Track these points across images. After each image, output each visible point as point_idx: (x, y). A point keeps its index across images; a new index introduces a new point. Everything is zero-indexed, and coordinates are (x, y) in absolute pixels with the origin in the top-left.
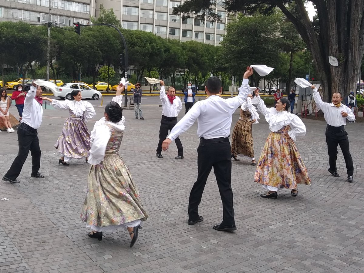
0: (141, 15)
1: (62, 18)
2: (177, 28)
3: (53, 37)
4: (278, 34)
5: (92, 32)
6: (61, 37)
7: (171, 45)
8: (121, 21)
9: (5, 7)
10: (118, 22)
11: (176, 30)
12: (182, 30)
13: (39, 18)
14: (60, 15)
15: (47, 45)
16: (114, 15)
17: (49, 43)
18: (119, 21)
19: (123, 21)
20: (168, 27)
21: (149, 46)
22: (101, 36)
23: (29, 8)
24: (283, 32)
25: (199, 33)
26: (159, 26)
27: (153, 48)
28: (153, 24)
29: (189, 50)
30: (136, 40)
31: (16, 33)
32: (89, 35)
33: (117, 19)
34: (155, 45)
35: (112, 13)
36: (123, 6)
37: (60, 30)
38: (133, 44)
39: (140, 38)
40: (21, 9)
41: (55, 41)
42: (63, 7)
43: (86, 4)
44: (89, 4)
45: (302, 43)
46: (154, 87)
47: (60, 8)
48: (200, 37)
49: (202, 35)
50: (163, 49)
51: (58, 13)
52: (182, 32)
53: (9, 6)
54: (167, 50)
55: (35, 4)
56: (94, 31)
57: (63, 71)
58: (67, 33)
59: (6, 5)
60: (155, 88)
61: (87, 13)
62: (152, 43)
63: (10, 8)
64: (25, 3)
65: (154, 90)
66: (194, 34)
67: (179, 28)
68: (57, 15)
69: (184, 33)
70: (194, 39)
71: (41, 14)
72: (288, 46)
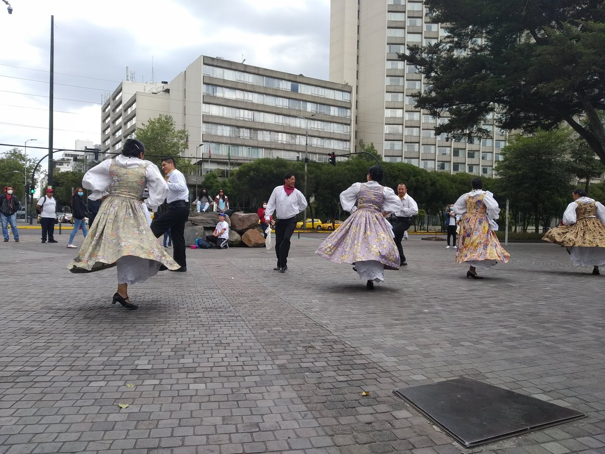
0: (405, 149)
1: (322, 156)
2: (447, 162)
3: (310, 172)
4: (568, 157)
5: (350, 166)
6: (318, 172)
7: (438, 178)
8: (383, 157)
9: (266, 148)
10: (379, 157)
11: (446, 163)
12: (454, 163)
13: (298, 157)
14: (319, 154)
15: (304, 181)
16: (375, 150)
17: (306, 178)
18: (381, 155)
19: (385, 156)
20: (436, 161)
21: (413, 179)
22: (360, 170)
23: (289, 148)
24: (574, 153)
25: (474, 167)
26: (426, 160)
27: (417, 181)
28: (419, 158)
29: (460, 183)
30: (398, 173)
31: (273, 169)
32: (347, 169)
33: (379, 153)
34: (420, 178)
35: (372, 147)
36: (385, 140)
37: (317, 165)
38: (394, 177)
39: (403, 170)
40: (281, 150)
41: (313, 176)
42: (322, 145)
43: (346, 141)
44: (349, 141)
45: (600, 166)
46: (420, 227)
47: (319, 146)
48: (474, 171)
49: (478, 168)
50: (429, 183)
51: (317, 151)
52: (453, 165)
53: (269, 146)
54: (433, 184)
55: (294, 144)
56: (352, 165)
57: (322, 210)
58: (324, 168)
59: (267, 146)
60: (422, 228)
61: (347, 150)
62: (417, 176)
63: (271, 149)
64: (285, 143)
65: (420, 230)
66: (467, 167)
67: (450, 162)
68: (315, 153)
69: (456, 166)
70: (467, 171)
71: (300, 153)
72: (581, 170)
